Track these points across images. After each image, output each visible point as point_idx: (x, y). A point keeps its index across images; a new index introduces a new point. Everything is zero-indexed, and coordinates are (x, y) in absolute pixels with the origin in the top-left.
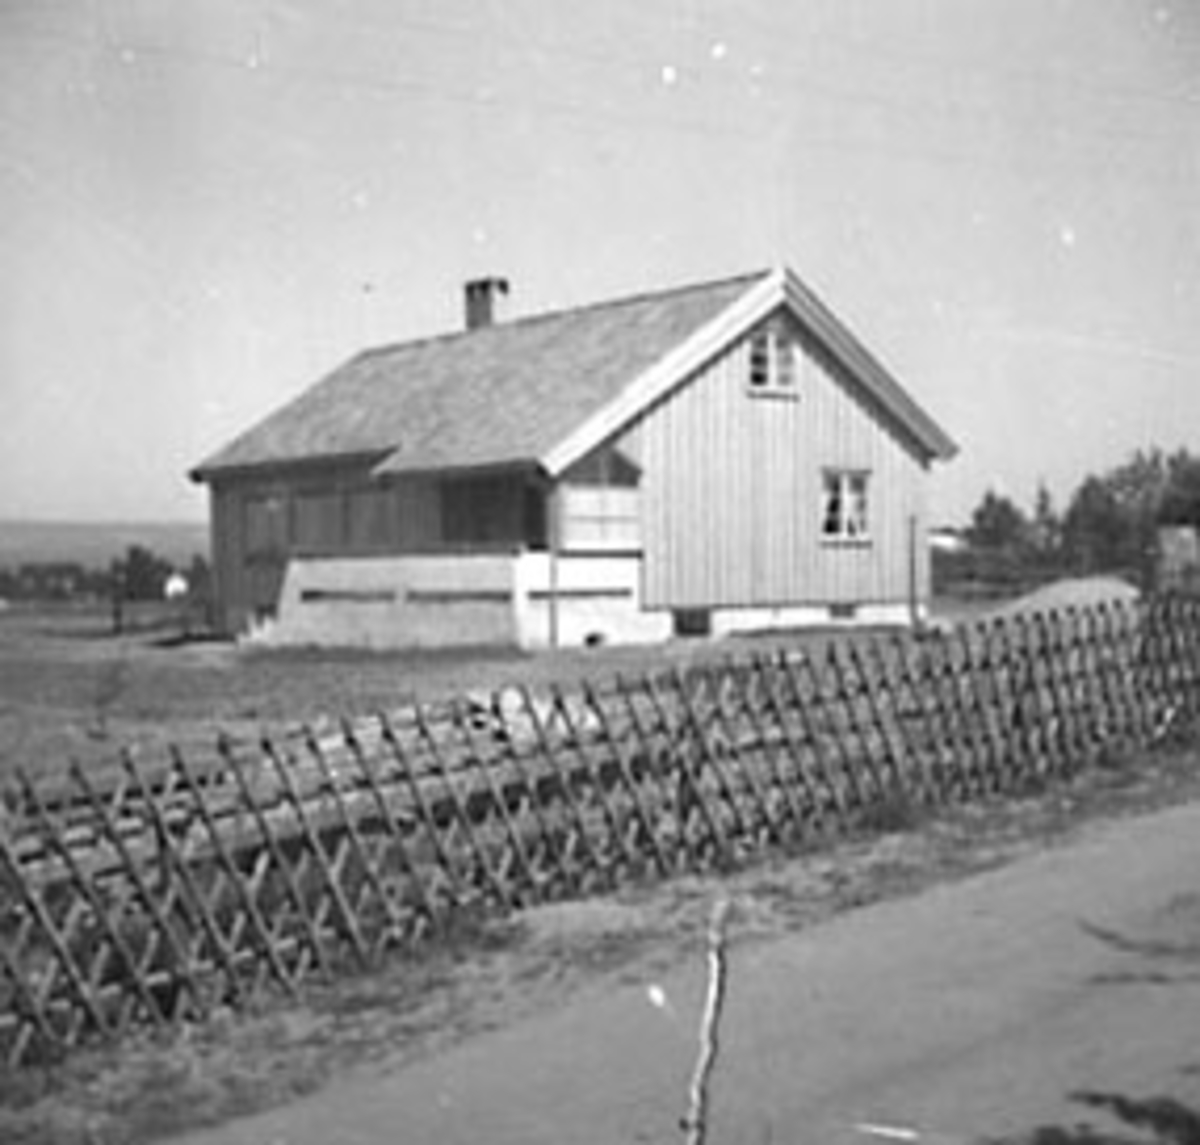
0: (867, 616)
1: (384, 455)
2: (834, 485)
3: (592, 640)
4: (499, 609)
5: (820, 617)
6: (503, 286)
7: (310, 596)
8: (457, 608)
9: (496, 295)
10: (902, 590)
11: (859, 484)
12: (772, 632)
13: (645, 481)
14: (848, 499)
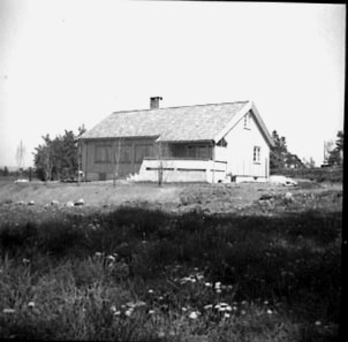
0: (259, 180)
1: (157, 137)
2: (255, 150)
3: (220, 181)
4: (202, 173)
5: (252, 179)
6: (161, 99)
7: (148, 169)
8: (191, 173)
9: (160, 101)
10: (264, 175)
11: (259, 150)
12: (245, 182)
13: (228, 146)
14: (257, 152)
